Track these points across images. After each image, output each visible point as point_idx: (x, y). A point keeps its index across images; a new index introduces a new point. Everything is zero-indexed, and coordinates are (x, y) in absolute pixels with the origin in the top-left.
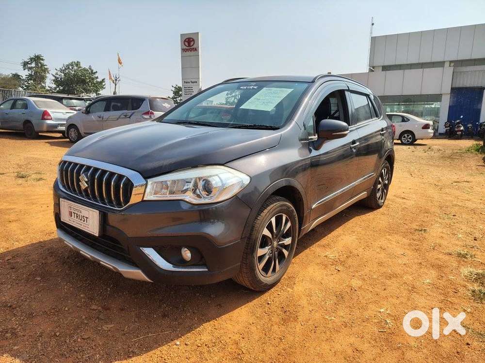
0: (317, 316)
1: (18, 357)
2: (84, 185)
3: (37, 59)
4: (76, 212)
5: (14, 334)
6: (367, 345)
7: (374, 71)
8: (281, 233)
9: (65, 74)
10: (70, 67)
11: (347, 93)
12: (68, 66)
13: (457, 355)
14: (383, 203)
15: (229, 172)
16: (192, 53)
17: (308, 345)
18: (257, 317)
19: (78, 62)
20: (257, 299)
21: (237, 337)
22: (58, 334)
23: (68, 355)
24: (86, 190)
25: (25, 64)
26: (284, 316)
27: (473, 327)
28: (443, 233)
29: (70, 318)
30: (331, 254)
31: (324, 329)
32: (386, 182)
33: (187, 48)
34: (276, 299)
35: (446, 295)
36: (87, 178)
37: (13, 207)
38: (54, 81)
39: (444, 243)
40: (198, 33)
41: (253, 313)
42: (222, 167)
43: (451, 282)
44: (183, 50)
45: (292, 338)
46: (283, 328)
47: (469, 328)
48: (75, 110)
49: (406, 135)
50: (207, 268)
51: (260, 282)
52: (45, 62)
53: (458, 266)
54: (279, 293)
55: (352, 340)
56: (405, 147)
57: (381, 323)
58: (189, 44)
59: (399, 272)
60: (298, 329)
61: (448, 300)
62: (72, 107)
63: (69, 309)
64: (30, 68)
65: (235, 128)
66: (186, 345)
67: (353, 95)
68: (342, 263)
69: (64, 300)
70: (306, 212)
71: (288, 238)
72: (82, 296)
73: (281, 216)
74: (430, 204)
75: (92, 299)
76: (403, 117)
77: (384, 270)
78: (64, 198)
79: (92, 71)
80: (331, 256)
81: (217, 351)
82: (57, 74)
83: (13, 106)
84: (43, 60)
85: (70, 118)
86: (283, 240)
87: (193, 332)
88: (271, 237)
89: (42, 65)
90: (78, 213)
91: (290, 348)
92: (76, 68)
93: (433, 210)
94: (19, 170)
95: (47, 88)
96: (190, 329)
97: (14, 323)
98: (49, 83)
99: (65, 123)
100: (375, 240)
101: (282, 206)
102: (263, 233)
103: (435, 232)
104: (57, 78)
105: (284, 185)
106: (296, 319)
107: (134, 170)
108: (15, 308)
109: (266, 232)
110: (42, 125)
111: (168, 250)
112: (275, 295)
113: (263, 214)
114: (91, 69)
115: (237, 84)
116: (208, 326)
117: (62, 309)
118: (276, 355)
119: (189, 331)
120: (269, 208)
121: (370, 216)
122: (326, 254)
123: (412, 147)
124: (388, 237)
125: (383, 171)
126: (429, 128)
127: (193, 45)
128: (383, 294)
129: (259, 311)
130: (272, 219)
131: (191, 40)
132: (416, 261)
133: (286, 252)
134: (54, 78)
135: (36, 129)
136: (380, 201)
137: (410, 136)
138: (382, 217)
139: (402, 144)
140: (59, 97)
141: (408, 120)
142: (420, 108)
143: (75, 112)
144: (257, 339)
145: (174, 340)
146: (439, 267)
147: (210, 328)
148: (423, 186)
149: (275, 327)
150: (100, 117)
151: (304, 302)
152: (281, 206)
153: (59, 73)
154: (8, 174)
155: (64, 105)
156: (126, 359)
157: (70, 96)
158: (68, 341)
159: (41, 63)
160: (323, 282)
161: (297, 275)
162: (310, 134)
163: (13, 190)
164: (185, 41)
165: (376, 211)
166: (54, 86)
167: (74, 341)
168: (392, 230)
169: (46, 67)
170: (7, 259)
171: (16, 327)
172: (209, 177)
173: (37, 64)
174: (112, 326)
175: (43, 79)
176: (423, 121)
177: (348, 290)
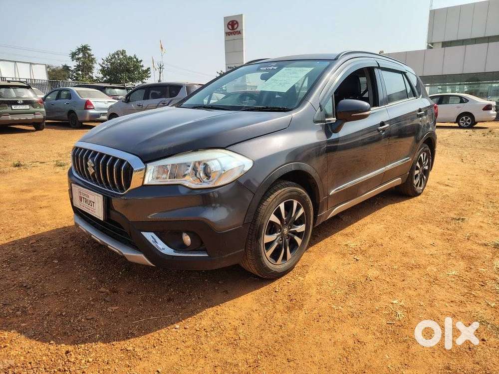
0: (325, 304)
1: (24, 333)
2: (91, 171)
3: (84, 49)
4: (85, 197)
5: (24, 312)
6: (371, 336)
7: (432, 48)
8: (292, 220)
9: (112, 64)
10: (116, 56)
11: (376, 71)
12: (114, 55)
13: (468, 351)
14: (423, 190)
15: (230, 156)
16: (236, 36)
17: (308, 333)
18: (261, 304)
19: (123, 51)
20: (265, 287)
21: (236, 323)
22: (64, 314)
23: (69, 334)
24: (93, 175)
25: (73, 55)
26: (289, 304)
27: (493, 322)
28: (483, 222)
29: (77, 300)
30: (352, 243)
31: (328, 318)
32: (426, 168)
33: (230, 31)
34: (286, 287)
35: (470, 288)
36: (94, 163)
37: (46, 194)
38: (101, 70)
39: (482, 233)
40: (242, 15)
41: (258, 300)
42: (223, 151)
43: (480, 275)
44: (227, 34)
45: (293, 326)
46: (286, 316)
47: (489, 324)
48: (118, 99)
49: (464, 118)
50: (208, 254)
51: (268, 269)
52: (91, 52)
53: (491, 257)
54: (290, 282)
55: (356, 331)
56: (462, 131)
57: (391, 315)
58: (233, 27)
59: (424, 262)
60: (300, 318)
61: (471, 294)
62: (114, 97)
63: (79, 291)
64: (78, 59)
65: (248, 110)
66: (185, 328)
67: (384, 73)
68: (363, 252)
69: (76, 282)
70: (322, 199)
71: (302, 224)
72: (93, 278)
73: (292, 202)
74: (476, 191)
75: (102, 282)
76: (461, 98)
77: (406, 260)
78: (76, 183)
79: (137, 60)
80: (352, 245)
81: (214, 335)
82: (103, 63)
83: (58, 97)
84: (89, 50)
85: (111, 107)
86: (294, 227)
87: (195, 316)
88: (280, 224)
89: (90, 55)
90: (87, 198)
91: (289, 336)
92: (121, 57)
93: (477, 197)
94: (59, 158)
95: (95, 78)
96: (192, 314)
97: (26, 302)
98: (96, 73)
99: (107, 112)
100: (404, 229)
101: (291, 191)
102: (270, 219)
103: (474, 221)
104: (104, 68)
105: (293, 169)
106: (301, 307)
107: (134, 154)
108: (30, 288)
109: (274, 218)
110: (84, 115)
111: (169, 234)
112: (285, 283)
113: (269, 200)
114: (135, 58)
115: (259, 65)
116: (210, 311)
117: (72, 290)
118: (273, 342)
119: (190, 316)
120: (276, 193)
121: (406, 204)
122: (347, 243)
123: (470, 131)
124: (420, 226)
125: (422, 155)
126: (491, 109)
127: (236, 28)
128: (400, 284)
129: (265, 298)
130: (280, 205)
131: (235, 22)
132: (445, 251)
133: (299, 241)
134: (101, 68)
135: (80, 119)
136: (419, 189)
137: (469, 119)
138: (419, 205)
139: (460, 127)
140: (102, 86)
141: (467, 101)
142: (485, 87)
143: (117, 101)
144: (257, 326)
145: (175, 323)
146: (470, 259)
147: (212, 313)
148: (473, 172)
149: (278, 315)
150: (139, 106)
151: (313, 291)
152: (289, 192)
153: (106, 63)
154: (48, 163)
155: (106, 94)
156: (124, 340)
157: (112, 85)
158: (72, 321)
159: (87, 53)
160: (337, 271)
161: (312, 264)
162: (327, 116)
163: (49, 177)
164: (229, 24)
165: (412, 199)
166: (101, 76)
167: (78, 321)
168: (425, 219)
169: (93, 57)
170: (31, 242)
171: (27, 306)
172: (208, 161)
173: (84, 54)
174: (117, 308)
175: (90, 69)
176: (485, 102)
177: (363, 280)
